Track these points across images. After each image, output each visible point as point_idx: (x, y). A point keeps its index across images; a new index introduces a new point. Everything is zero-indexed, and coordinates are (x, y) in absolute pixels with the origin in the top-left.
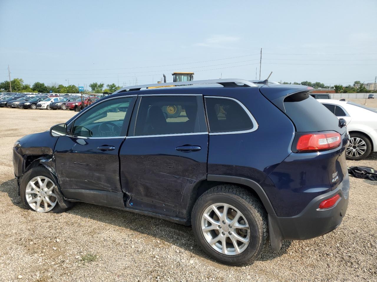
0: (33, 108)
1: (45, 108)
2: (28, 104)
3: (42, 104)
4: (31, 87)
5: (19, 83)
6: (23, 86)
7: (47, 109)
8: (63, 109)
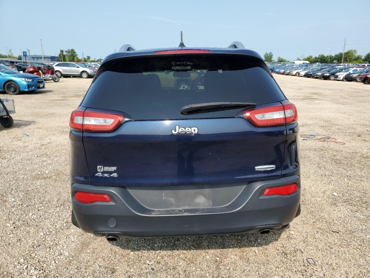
0: (331, 79)
1: (341, 79)
2: (328, 75)
3: (339, 75)
4: (363, 58)
5: (352, 54)
6: (355, 57)
7: (342, 80)
8: (357, 81)
